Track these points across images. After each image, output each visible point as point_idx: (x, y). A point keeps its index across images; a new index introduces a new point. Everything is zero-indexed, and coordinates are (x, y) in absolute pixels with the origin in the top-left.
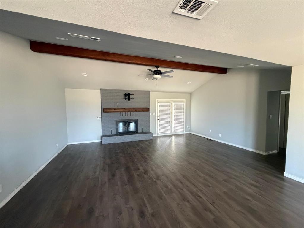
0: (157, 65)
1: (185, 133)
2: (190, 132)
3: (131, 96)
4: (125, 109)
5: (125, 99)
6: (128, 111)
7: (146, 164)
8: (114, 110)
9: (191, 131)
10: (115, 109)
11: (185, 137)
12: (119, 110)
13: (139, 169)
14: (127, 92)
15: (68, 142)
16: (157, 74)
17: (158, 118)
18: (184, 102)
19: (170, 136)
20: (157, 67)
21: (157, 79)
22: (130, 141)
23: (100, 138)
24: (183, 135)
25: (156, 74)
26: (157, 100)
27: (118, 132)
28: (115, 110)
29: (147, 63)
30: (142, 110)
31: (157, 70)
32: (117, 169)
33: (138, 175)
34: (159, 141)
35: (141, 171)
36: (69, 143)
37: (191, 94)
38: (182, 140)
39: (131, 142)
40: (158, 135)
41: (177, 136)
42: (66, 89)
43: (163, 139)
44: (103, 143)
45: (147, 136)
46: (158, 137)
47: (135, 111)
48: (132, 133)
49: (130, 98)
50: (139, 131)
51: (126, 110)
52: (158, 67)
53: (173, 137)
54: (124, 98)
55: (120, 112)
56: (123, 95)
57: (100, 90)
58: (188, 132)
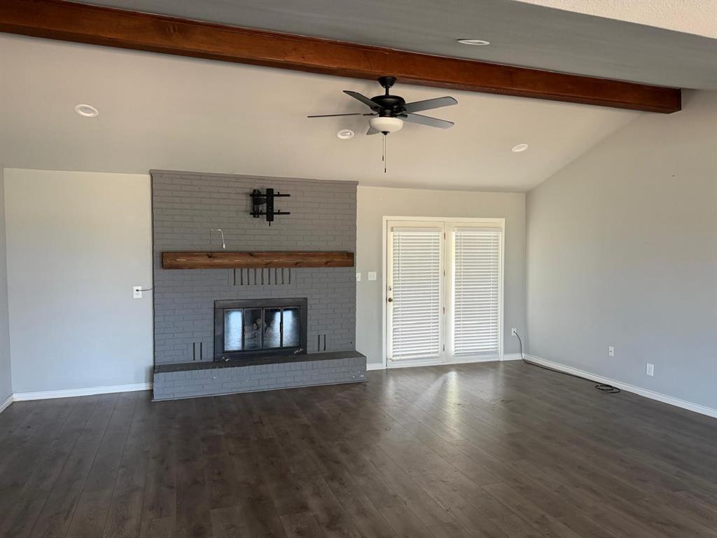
0: (388, 74)
1: (502, 357)
2: (525, 356)
3: (278, 204)
4: (251, 254)
5: (255, 213)
6: (268, 265)
7: (336, 485)
8: (207, 261)
9: (527, 352)
10: (210, 257)
11: (501, 374)
12: (226, 261)
13: (304, 507)
14: (262, 187)
15: (13, 390)
16: (388, 111)
17: (391, 295)
18: (496, 229)
19: (441, 370)
20: (386, 82)
21: (385, 133)
22: (273, 387)
23: (143, 374)
24: (494, 365)
25: (382, 115)
26: (385, 218)
27: (224, 352)
28: (212, 258)
29: (344, 67)
30: (324, 260)
31: (387, 95)
32: (213, 508)
33: (299, 532)
34: (391, 388)
35: (316, 517)
36: (18, 397)
37: (529, 196)
38: (488, 389)
39: (278, 393)
40: (391, 366)
41: (468, 369)
42: (6, 170)
43: (408, 383)
44: (157, 397)
45: (343, 369)
46: (389, 372)
47: (297, 265)
48: (283, 355)
49: (275, 210)
50: (312, 347)
51: (256, 260)
52: (392, 85)
53: (453, 376)
54: (249, 208)
55: (234, 267)
56: (244, 197)
58: (517, 357)
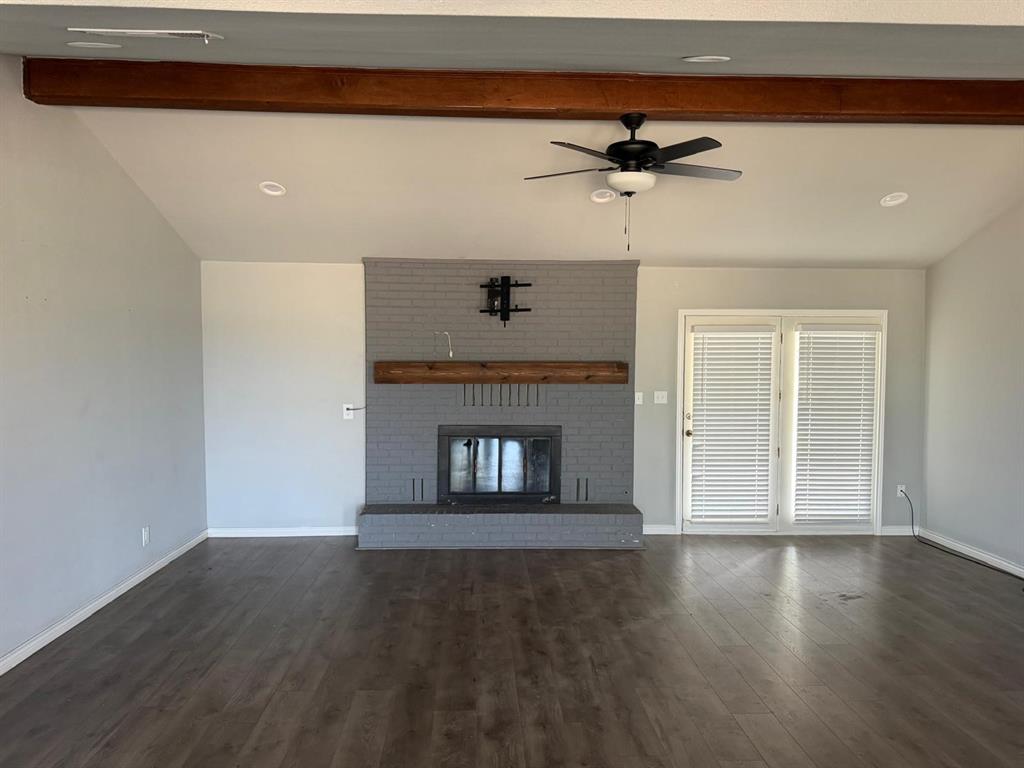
0: (633, 110)
1: (878, 530)
2: (918, 531)
3: (517, 297)
4: (483, 365)
5: (491, 311)
6: (505, 380)
7: (526, 683)
8: (428, 374)
9: (924, 525)
10: (431, 368)
11: (875, 559)
12: (451, 374)
13: (471, 704)
14: (497, 274)
15: (209, 524)
16: (633, 163)
17: (689, 426)
18: (876, 327)
19: (771, 543)
20: (632, 122)
21: (629, 194)
22: (508, 545)
23: (353, 516)
24: (862, 542)
25: (625, 168)
26: (682, 313)
27: (450, 493)
28: (432, 371)
29: (566, 107)
30: (584, 374)
31: (633, 140)
32: (361, 689)
33: (449, 735)
35: (479, 718)
36: (213, 532)
37: (929, 273)
38: (853, 576)
39: (513, 553)
40: (688, 531)
41: (819, 544)
42: (203, 263)
43: (711, 557)
44: (362, 546)
45: (607, 530)
46: (685, 539)
47: (545, 380)
49: (512, 307)
50: (567, 495)
51: (490, 373)
52: (638, 125)
53: (792, 554)
54: (484, 305)
55: (464, 381)
56: (478, 289)
57: (362, 265)
58: (906, 531)
